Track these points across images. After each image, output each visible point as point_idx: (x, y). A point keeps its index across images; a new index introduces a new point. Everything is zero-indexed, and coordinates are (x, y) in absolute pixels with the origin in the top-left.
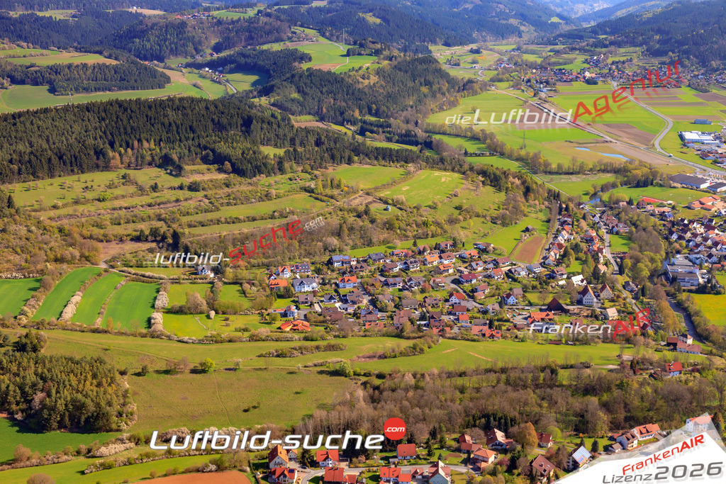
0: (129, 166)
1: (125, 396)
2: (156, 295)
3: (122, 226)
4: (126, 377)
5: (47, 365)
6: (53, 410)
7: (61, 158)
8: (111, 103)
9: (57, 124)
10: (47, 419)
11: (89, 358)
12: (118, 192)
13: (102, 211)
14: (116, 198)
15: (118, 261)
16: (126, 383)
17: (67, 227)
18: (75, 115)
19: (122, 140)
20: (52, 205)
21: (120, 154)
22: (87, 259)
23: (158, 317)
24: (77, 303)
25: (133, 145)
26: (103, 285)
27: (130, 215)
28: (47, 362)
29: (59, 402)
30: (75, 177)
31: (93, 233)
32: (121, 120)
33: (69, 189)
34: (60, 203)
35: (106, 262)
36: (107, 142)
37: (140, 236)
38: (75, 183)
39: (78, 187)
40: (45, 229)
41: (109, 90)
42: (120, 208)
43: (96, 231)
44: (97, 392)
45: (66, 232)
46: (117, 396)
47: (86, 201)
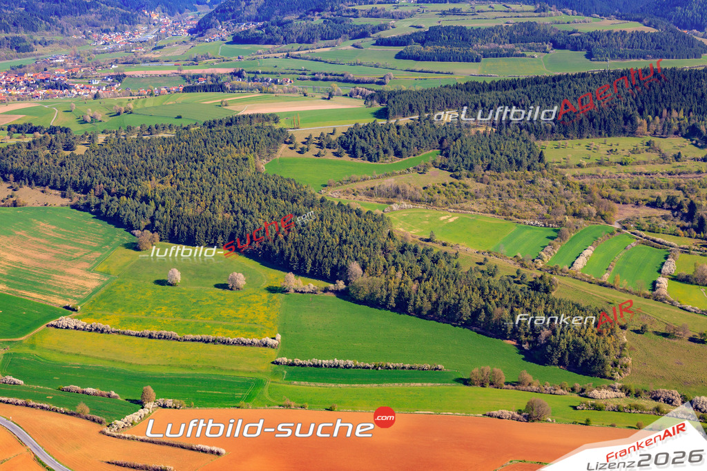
0: (655, 133)
1: (621, 349)
2: (664, 260)
3: (640, 191)
4: (625, 332)
5: (556, 307)
6: (557, 347)
7: (591, 120)
8: (645, 71)
9: (593, 88)
10: (549, 353)
11: (593, 308)
12: (641, 157)
13: (623, 174)
14: (638, 163)
15: (631, 224)
16: (624, 337)
17: (588, 186)
18: (610, 81)
19: (652, 108)
20: (578, 163)
21: (648, 121)
22: (603, 217)
23: (664, 282)
24: (588, 256)
25: (662, 113)
26: (614, 244)
27: (649, 180)
28: (556, 304)
29: (562, 341)
30: (602, 140)
31: (612, 194)
32: (654, 88)
33: (595, 151)
34: (585, 163)
35: (620, 223)
36: (637, 109)
37: (656, 202)
38: (601, 145)
39: (603, 149)
40: (568, 185)
41: (644, 58)
42: (640, 174)
43: (614, 192)
44: (597, 340)
45: (587, 190)
46: (615, 347)
47: (609, 163)
